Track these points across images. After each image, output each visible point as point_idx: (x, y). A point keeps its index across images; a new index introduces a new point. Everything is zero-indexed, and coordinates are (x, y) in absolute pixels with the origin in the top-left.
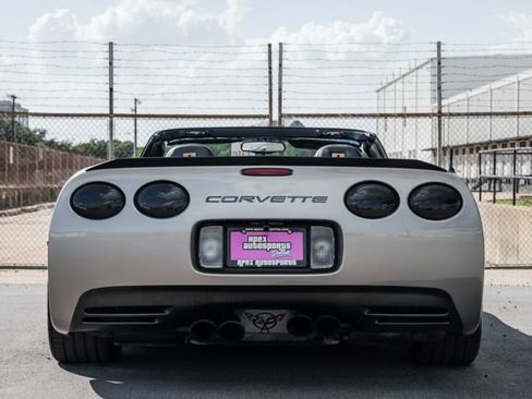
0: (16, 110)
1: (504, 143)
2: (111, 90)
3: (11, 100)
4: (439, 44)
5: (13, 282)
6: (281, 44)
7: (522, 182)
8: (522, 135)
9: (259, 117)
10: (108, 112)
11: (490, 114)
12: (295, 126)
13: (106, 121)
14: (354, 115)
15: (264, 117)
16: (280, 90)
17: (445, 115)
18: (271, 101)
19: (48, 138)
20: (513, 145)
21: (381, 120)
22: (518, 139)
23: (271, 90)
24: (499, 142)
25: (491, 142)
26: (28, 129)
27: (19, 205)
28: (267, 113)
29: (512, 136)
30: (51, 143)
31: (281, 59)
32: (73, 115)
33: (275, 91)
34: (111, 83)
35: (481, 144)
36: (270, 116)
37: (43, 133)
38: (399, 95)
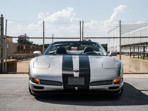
0: (26, 37)
1: (137, 44)
2: (44, 32)
3: (25, 35)
4: (120, 21)
5: (19, 77)
6: (83, 21)
7: (141, 53)
8: (141, 42)
9: (78, 38)
10: (43, 37)
11: (134, 37)
12: (89, 41)
13: (43, 39)
14: (100, 38)
15: (79, 38)
16: (83, 32)
17: (122, 38)
18: (81, 34)
19: (33, 43)
20: (139, 45)
21: (109, 39)
22: (140, 43)
23: (81, 32)
24: (136, 44)
25: (134, 44)
26: (29, 41)
27: (26, 59)
28: (80, 37)
29: (139, 43)
30: (34, 45)
31: (83, 25)
32: (35, 38)
33: (82, 32)
34: (44, 30)
35: (132, 45)
36: (80, 38)
37: (32, 42)
38: (113, 33)
